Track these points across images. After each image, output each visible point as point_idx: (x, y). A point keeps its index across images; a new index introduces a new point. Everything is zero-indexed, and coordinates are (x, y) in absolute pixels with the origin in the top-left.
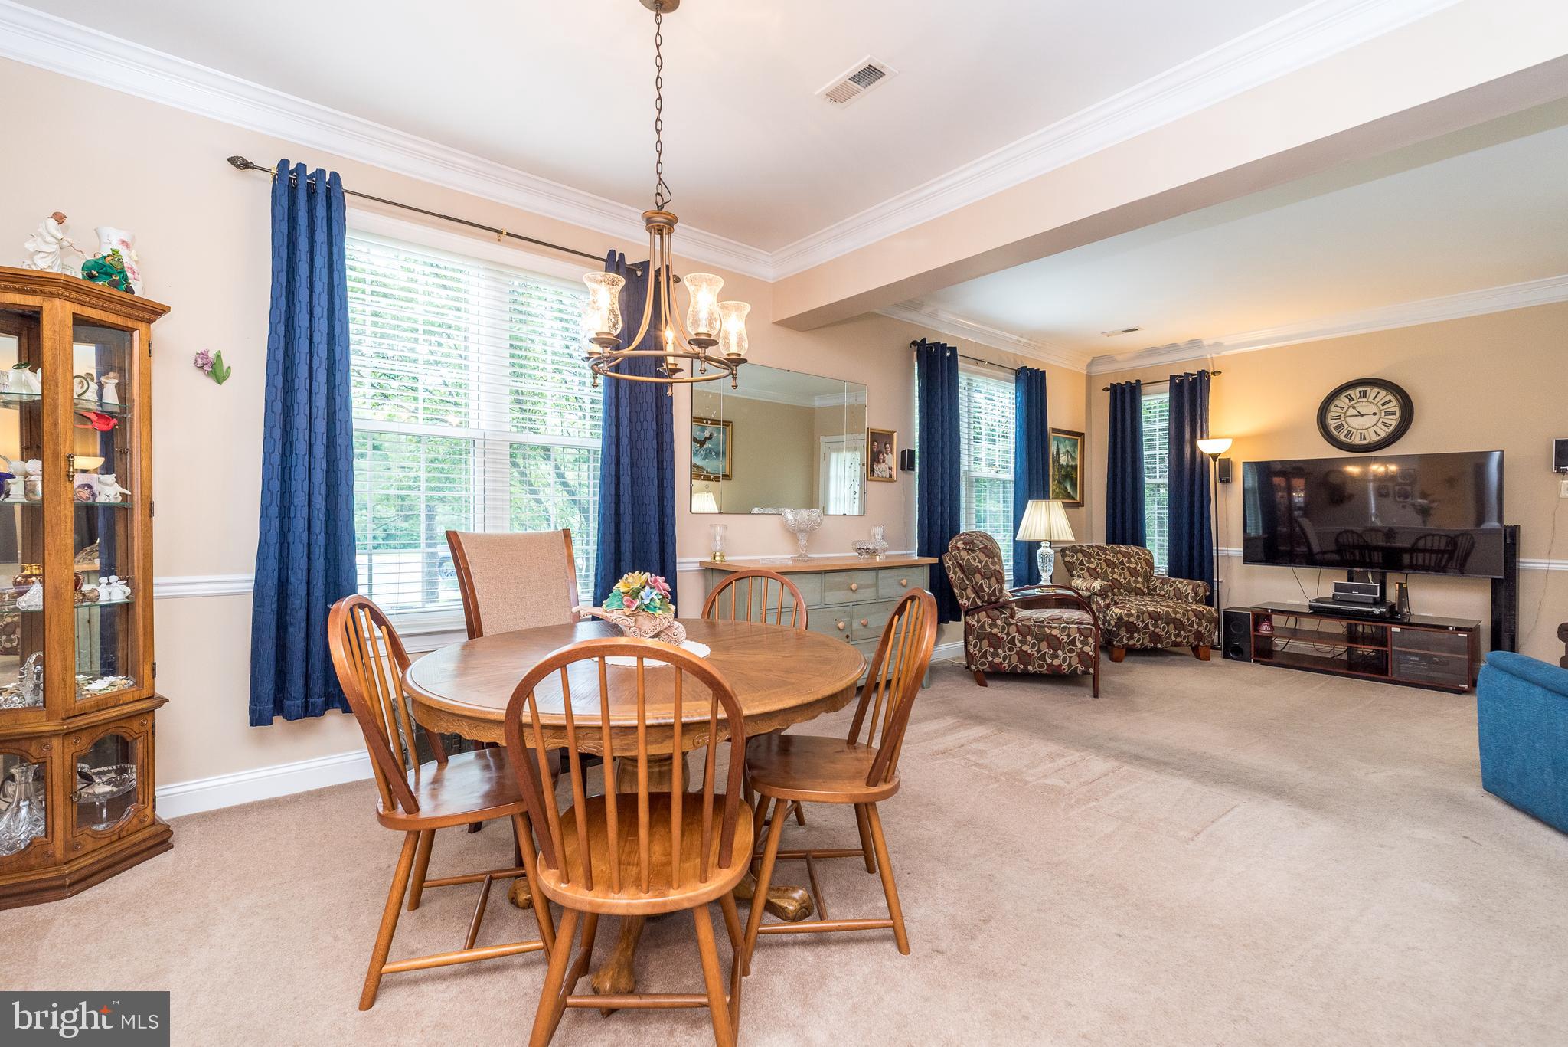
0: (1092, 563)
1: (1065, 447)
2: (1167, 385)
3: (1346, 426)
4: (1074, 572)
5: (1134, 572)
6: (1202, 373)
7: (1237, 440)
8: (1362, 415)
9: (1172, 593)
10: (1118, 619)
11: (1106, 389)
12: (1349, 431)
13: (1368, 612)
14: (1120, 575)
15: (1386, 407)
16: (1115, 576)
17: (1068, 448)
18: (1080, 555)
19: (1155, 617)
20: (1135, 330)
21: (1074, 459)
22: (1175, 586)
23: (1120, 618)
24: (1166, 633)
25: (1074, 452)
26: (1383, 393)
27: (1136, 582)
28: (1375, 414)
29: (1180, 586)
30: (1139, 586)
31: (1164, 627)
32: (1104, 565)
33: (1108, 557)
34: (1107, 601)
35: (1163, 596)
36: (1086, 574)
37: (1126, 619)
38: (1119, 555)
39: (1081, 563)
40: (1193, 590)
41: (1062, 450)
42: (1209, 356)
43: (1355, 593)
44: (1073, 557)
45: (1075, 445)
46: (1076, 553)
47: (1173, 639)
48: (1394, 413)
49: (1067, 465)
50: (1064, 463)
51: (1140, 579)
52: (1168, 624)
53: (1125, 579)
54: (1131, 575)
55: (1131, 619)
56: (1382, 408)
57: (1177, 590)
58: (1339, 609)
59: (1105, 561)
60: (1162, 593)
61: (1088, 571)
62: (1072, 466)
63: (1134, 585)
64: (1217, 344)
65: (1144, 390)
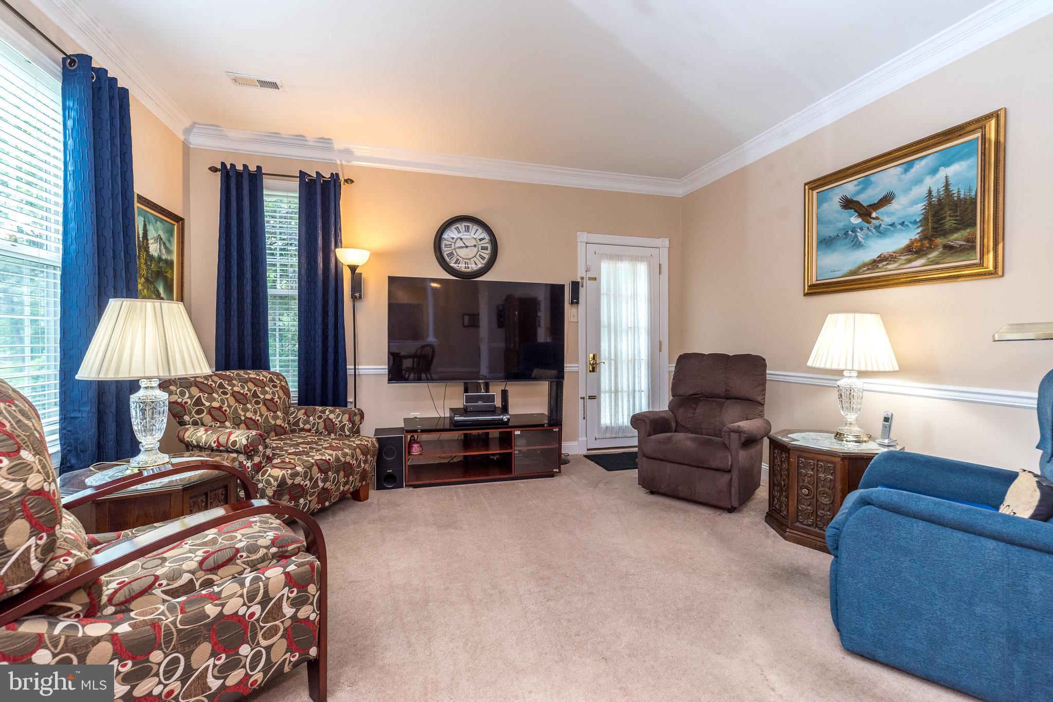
0: (214, 400)
1: (156, 230)
2: (295, 184)
3: (456, 254)
4: (186, 418)
5: (270, 405)
6: (335, 178)
8: (467, 247)
9: (321, 426)
10: (278, 486)
11: (213, 169)
12: (458, 260)
13: (499, 420)
14: (255, 412)
15: (482, 242)
16: (249, 415)
17: (161, 233)
18: (195, 391)
19: (323, 468)
20: (274, 86)
21: (169, 251)
22: (324, 417)
23: (282, 483)
24: (336, 485)
25: (169, 241)
26: (480, 230)
27: (276, 418)
28: (475, 246)
29: (332, 416)
30: (279, 422)
31: (334, 478)
32: (232, 401)
33: (236, 389)
34: (257, 460)
35: (309, 431)
36: (207, 419)
37: (290, 482)
38: (250, 385)
39: (198, 402)
40: (350, 420)
41: (152, 234)
42: (338, 162)
43: (480, 403)
44: (182, 394)
45: (171, 232)
46: (188, 388)
47: (342, 488)
48: (486, 248)
49: (160, 259)
50: (155, 254)
51: (279, 413)
52: (337, 472)
53: (261, 416)
54: (268, 409)
55: (298, 480)
56: (479, 243)
57: (328, 422)
58: (478, 421)
59: (232, 395)
60: (307, 427)
61: (210, 413)
62: (166, 261)
63: (273, 422)
64: (347, 152)
65: (267, 181)
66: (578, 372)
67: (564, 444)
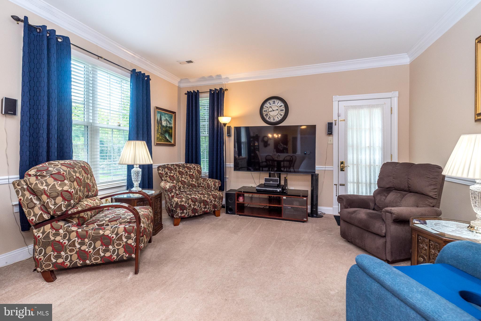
0: (172, 173)
1: (165, 117)
2: (208, 94)
3: (269, 115)
4: (163, 178)
5: (191, 176)
6: (221, 89)
7: (233, 119)
8: (274, 111)
9: (206, 185)
10: (176, 204)
11: (186, 94)
12: (270, 117)
13: (276, 191)
14: (185, 178)
15: (281, 108)
16: (183, 179)
17: (167, 118)
18: (166, 170)
19: (194, 201)
20: (190, 62)
21: (170, 123)
22: (207, 182)
23: (177, 204)
24: (200, 208)
25: (171, 120)
26: (280, 102)
27: (192, 181)
28: (277, 110)
29: (209, 182)
30: (193, 183)
31: (199, 205)
32: (178, 174)
33: (180, 170)
34: (172, 194)
35: (203, 187)
36: (168, 179)
37: (180, 203)
38: (186, 169)
39: (167, 174)
40: (214, 184)
41: (163, 118)
42: (224, 83)
43: (271, 182)
44: (162, 170)
45: (171, 117)
46: (164, 169)
47: (203, 210)
48: (283, 110)
49: (167, 126)
50: (165, 125)
51: (194, 179)
52: (200, 203)
53: (187, 180)
54: (190, 178)
55: (183, 203)
56: (279, 108)
57: (208, 185)
58: (266, 190)
59: (178, 172)
60: (203, 185)
61: (169, 177)
62: (169, 127)
63: (191, 183)
64: (227, 78)
65: (201, 95)
66: (333, 170)
67: (319, 207)
